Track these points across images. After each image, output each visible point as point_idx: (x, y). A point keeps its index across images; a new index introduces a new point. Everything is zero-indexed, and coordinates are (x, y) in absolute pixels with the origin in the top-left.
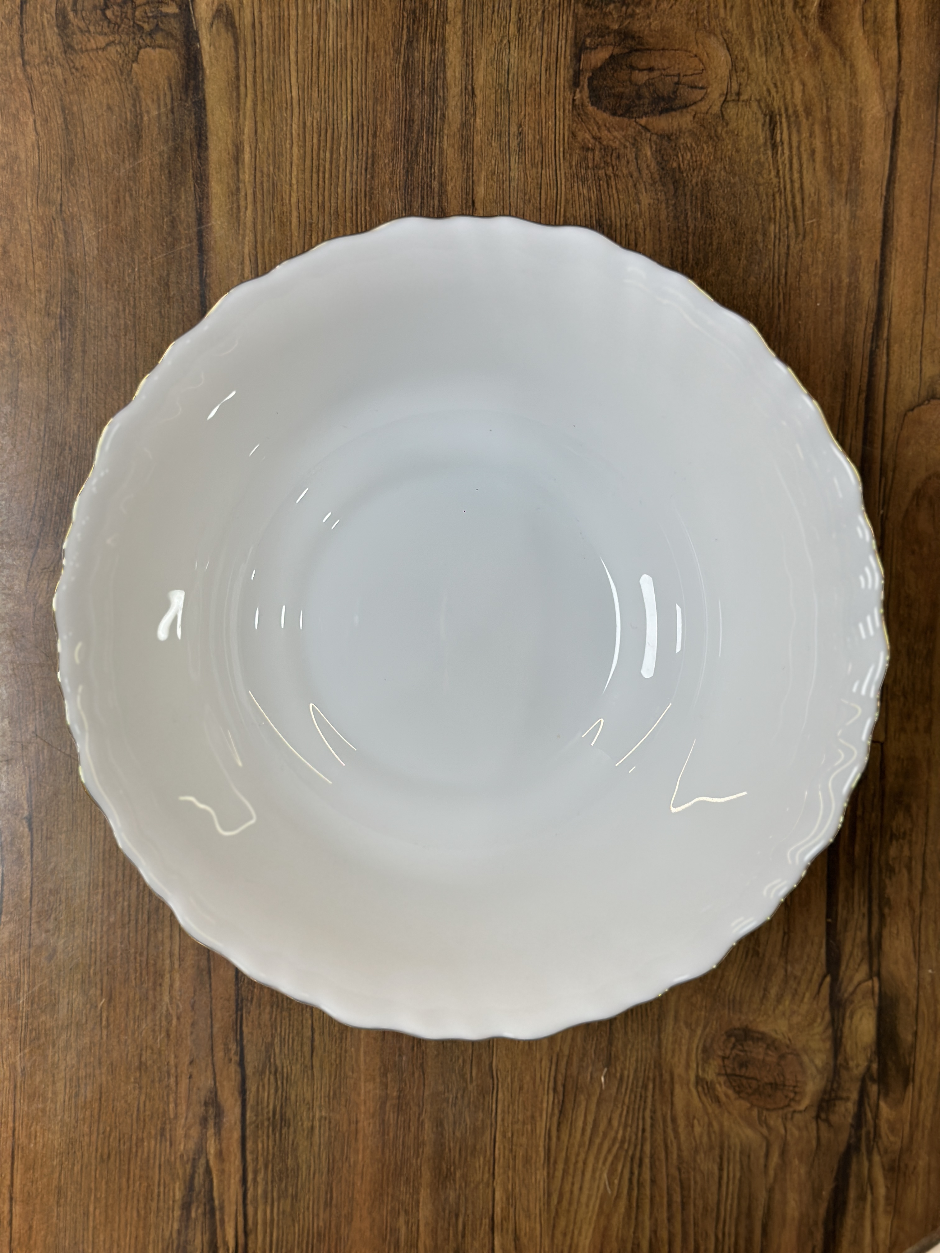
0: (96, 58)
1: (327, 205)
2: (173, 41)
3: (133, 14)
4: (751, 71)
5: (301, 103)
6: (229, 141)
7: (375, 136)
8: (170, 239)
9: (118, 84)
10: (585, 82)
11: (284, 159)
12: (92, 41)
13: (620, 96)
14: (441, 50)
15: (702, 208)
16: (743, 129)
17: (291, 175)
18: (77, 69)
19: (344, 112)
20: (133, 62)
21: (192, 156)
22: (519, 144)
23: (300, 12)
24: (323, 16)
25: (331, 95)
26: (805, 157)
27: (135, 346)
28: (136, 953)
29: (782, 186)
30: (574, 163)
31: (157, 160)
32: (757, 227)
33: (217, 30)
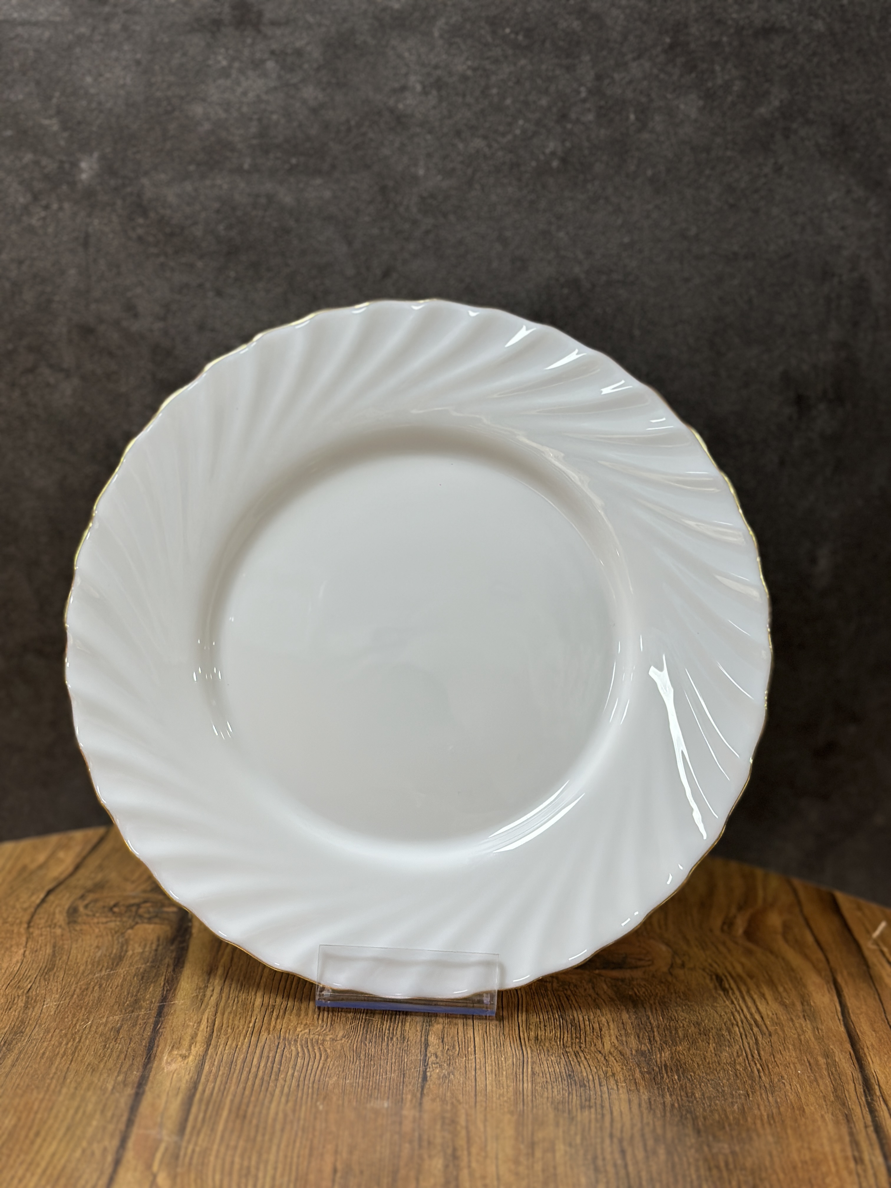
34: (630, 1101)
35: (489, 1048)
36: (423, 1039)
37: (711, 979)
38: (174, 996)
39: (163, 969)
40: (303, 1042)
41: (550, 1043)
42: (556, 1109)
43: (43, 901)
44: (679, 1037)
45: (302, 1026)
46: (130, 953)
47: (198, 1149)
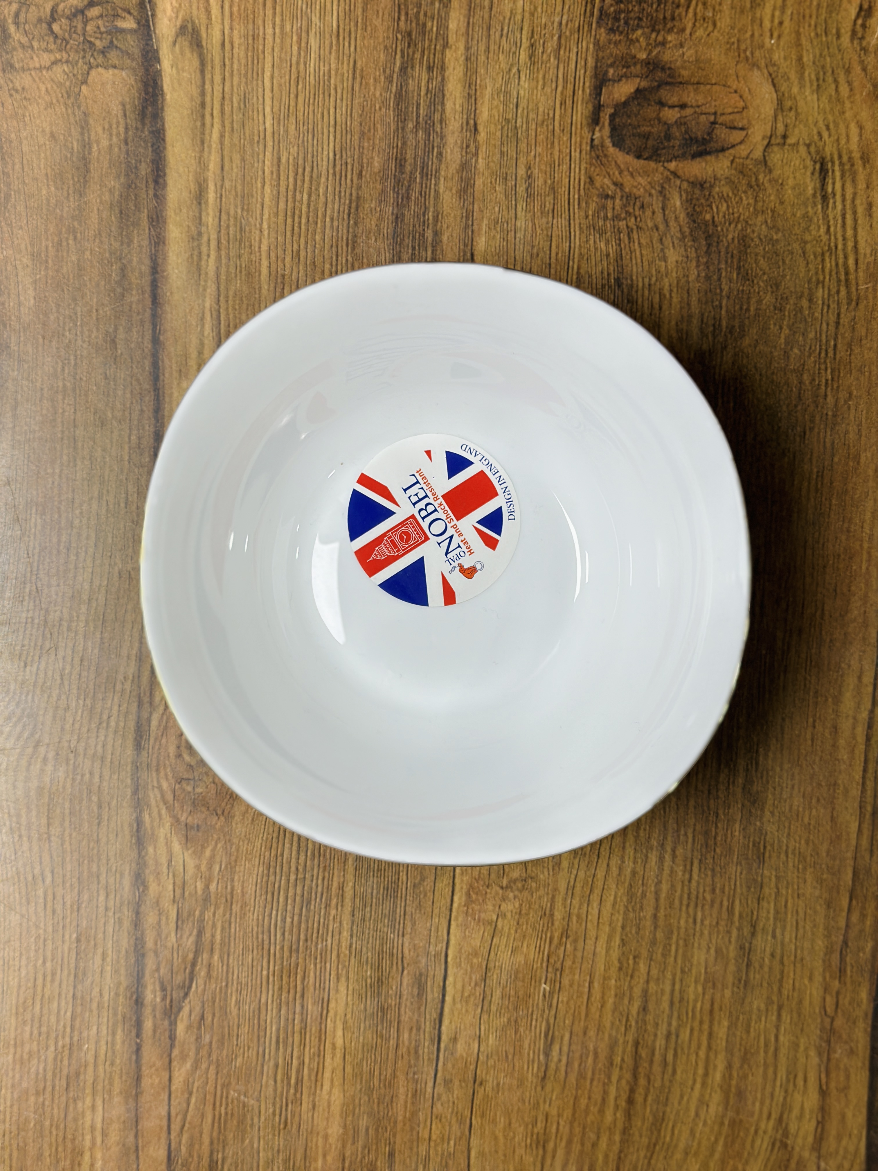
0: (40, 79)
1: (302, 254)
2: (129, 61)
3: (84, 29)
4: (799, 110)
5: (276, 136)
6: (191, 178)
7: (360, 175)
8: (119, 290)
9: (64, 110)
10: (606, 119)
11: (254, 200)
12: (35, 58)
13: (647, 136)
14: (439, 79)
15: (739, 268)
16: (788, 178)
17: (262, 219)
18: (17, 91)
19: (325, 147)
20: (82, 83)
21: (147, 195)
22: (527, 189)
23: (277, 31)
24: (304, 35)
25: (311, 127)
26: (860, 210)
27: (75, 413)
28: (51, 1125)
29: (832, 244)
30: (590, 213)
31: (107, 197)
32: (803, 293)
33: (181, 48)
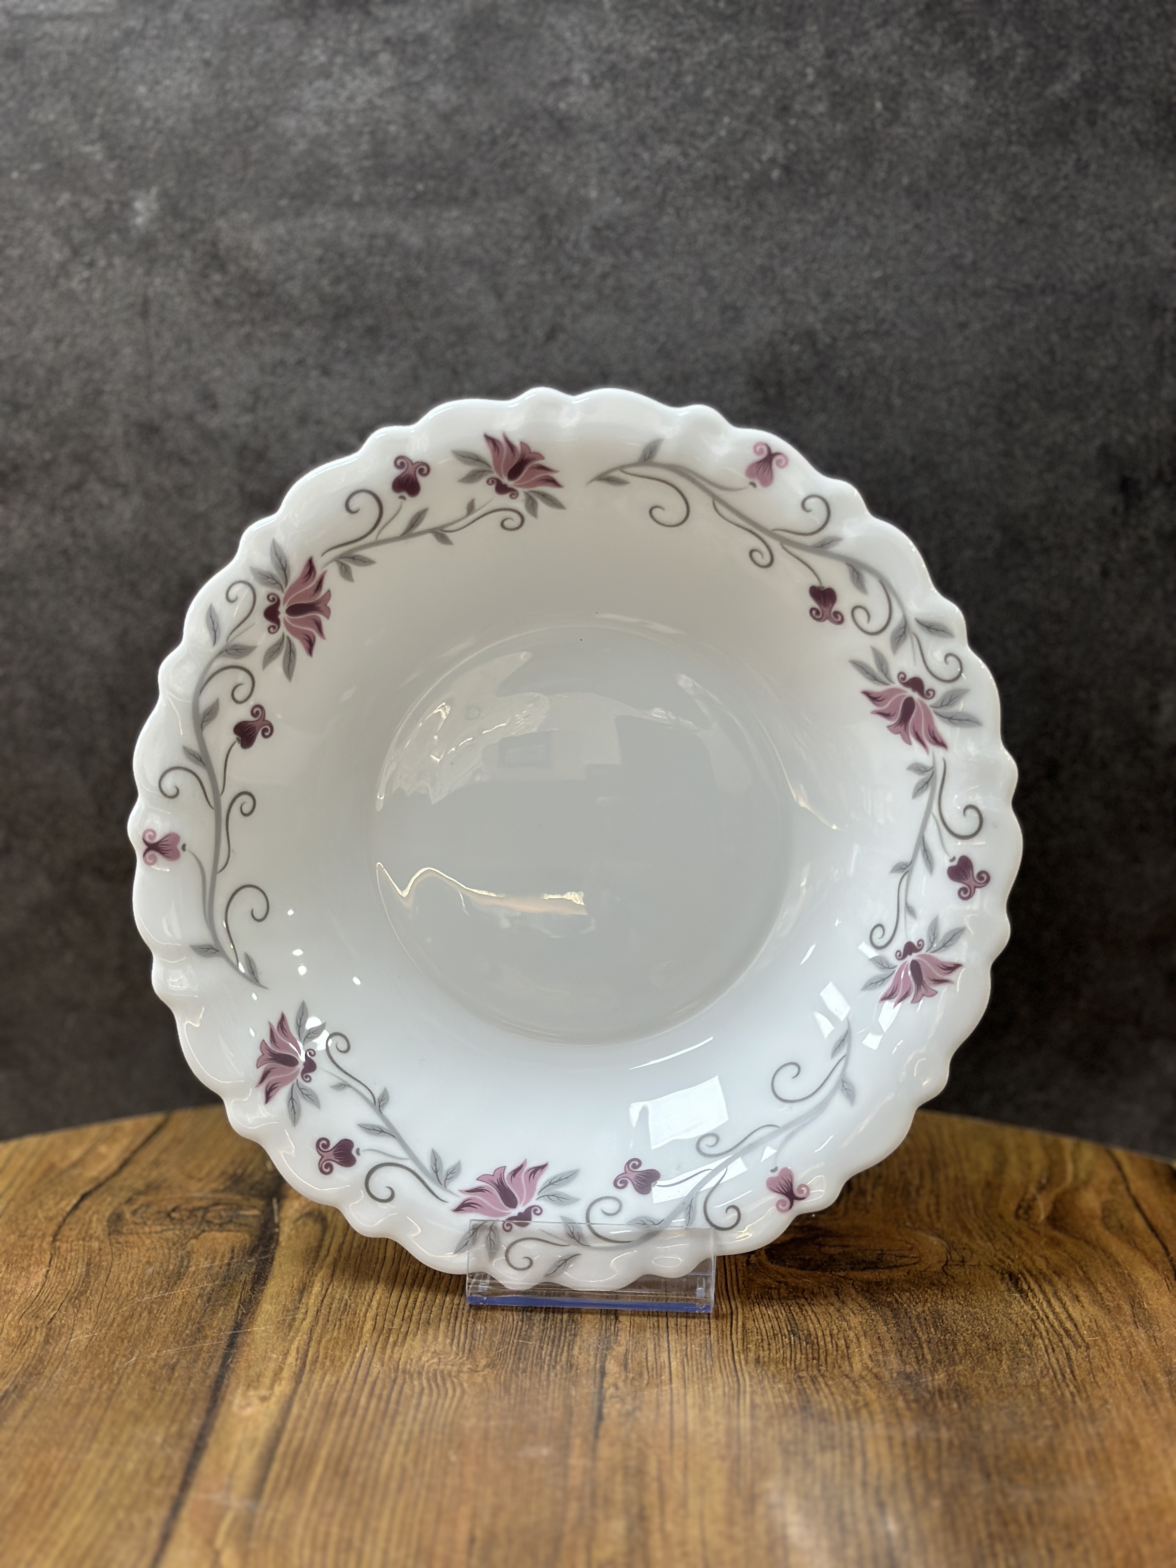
2: (246, 1228)
4: (974, 1250)
8: (190, 1339)
15: (936, 1326)
20: (192, 1239)
21: (244, 1290)
32: (1018, 1341)
34: (890, 1439)
35: (691, 1376)
36: (598, 1366)
37: (1002, 1279)
38: (251, 1323)
39: (238, 1288)
40: (430, 1374)
41: (777, 1367)
42: (786, 1452)
43: (76, 1207)
44: (958, 1354)
45: (429, 1354)
46: (192, 1269)
47: (280, 1517)
